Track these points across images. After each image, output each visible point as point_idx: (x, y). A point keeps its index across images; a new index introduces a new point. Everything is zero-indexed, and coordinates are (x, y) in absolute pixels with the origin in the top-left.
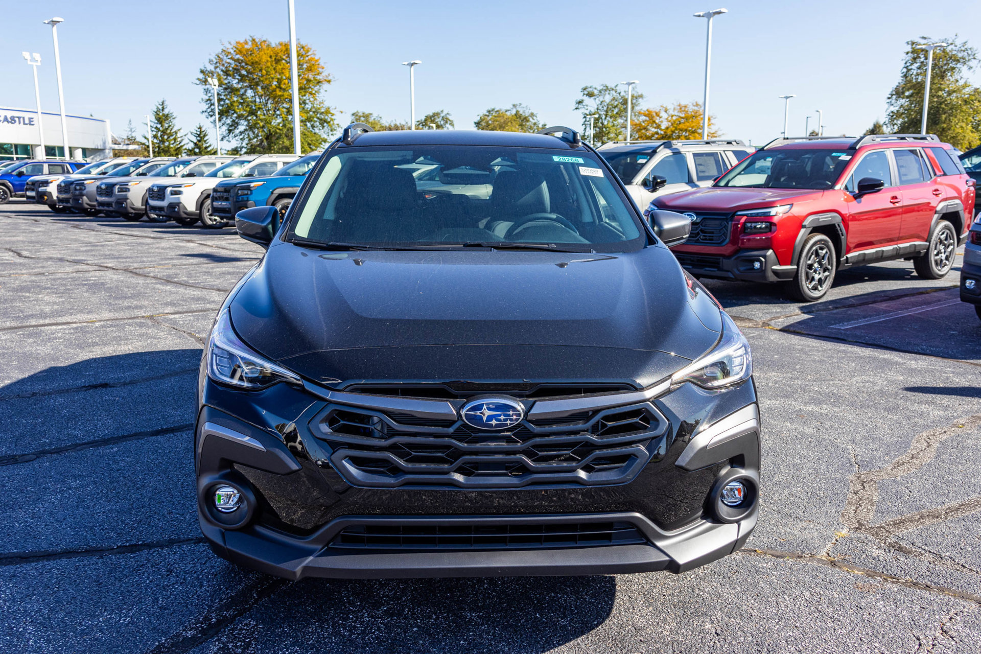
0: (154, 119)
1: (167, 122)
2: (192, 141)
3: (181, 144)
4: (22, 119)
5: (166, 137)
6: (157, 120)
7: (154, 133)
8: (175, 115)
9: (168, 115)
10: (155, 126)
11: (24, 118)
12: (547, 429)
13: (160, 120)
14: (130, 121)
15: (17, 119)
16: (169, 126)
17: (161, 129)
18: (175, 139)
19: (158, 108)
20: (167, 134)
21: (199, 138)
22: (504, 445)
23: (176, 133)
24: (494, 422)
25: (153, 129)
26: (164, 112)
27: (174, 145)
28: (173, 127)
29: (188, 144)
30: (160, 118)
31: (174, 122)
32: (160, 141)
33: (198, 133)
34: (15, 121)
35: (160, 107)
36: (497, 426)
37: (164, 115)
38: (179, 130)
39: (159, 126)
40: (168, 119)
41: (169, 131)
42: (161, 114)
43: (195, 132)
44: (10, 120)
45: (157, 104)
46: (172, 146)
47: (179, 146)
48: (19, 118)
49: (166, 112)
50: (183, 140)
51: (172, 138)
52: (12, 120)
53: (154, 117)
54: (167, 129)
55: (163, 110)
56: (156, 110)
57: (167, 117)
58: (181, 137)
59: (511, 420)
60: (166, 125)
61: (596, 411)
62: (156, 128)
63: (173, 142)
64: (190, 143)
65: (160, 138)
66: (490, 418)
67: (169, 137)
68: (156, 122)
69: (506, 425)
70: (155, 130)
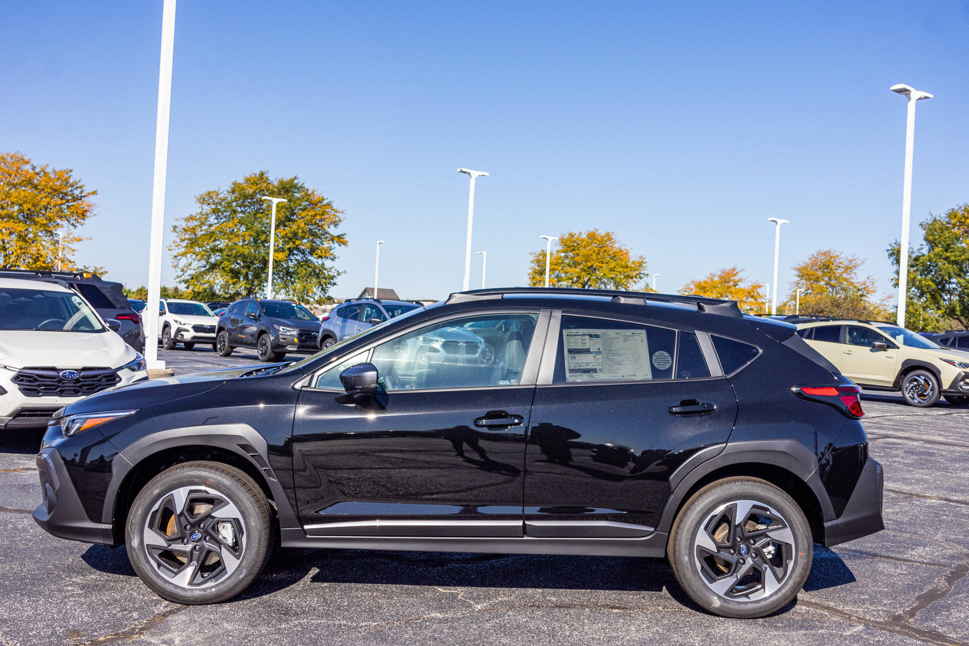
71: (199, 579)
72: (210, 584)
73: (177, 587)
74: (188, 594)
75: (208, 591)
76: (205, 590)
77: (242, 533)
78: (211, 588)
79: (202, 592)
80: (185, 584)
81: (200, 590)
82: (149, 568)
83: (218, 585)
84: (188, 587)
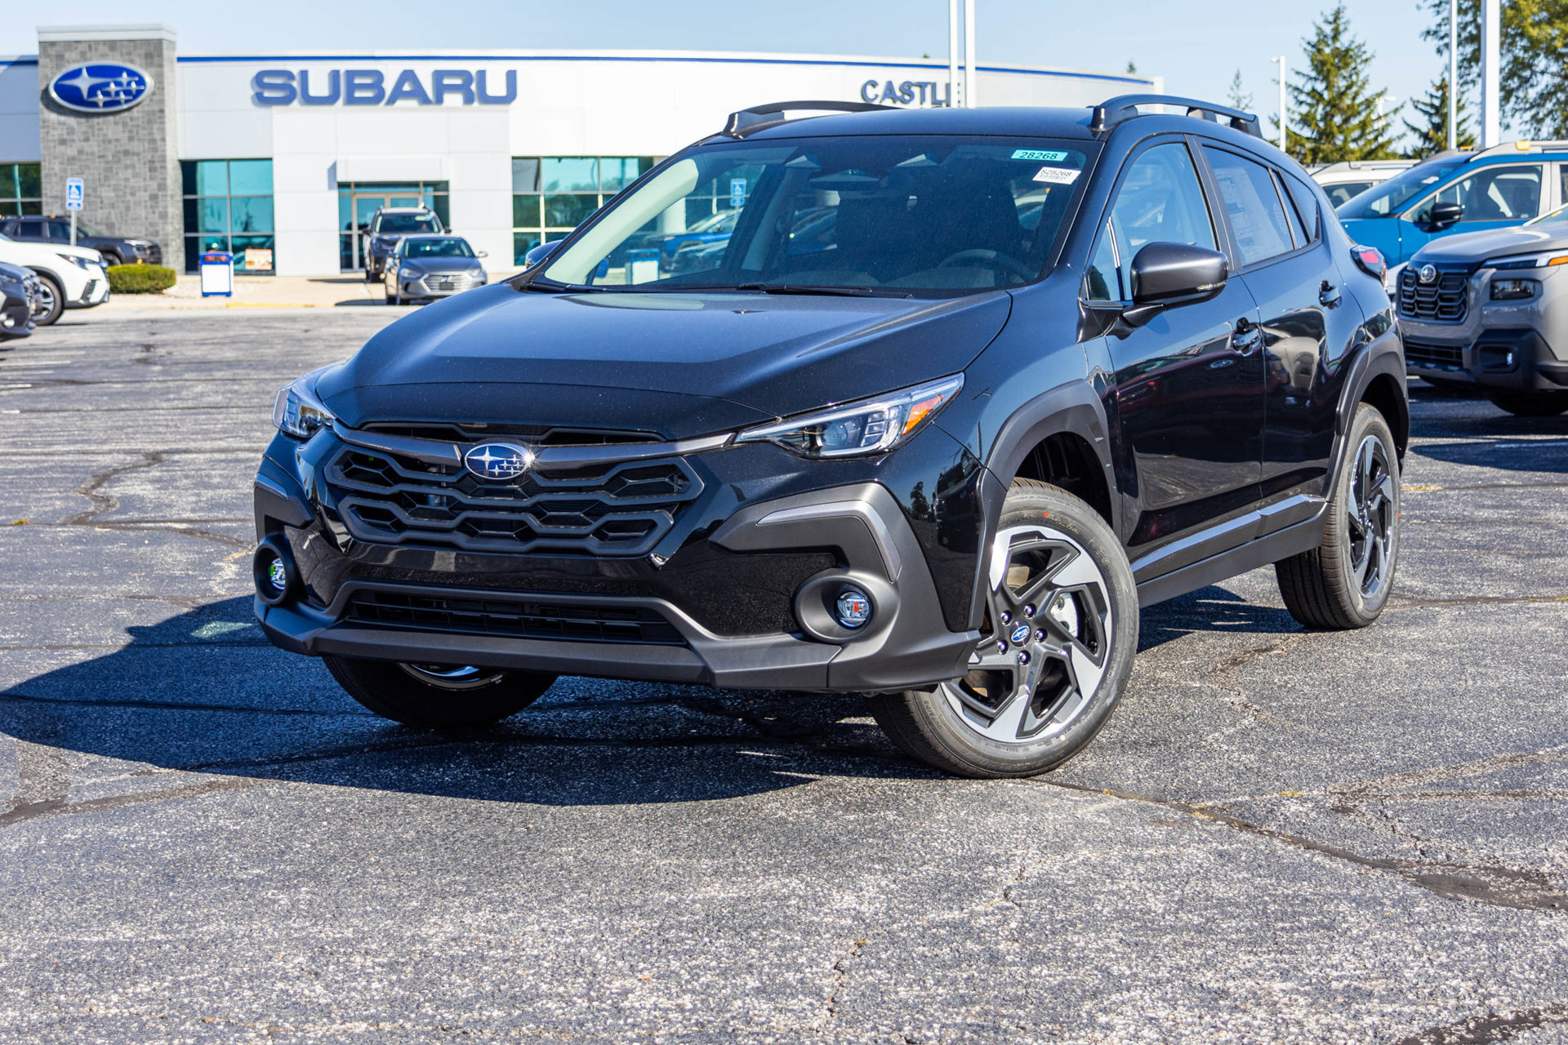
0: (1306, 67)
1: (1344, 73)
2: (1414, 129)
3: (1381, 140)
4: (928, 90)
5: (1338, 120)
6: (1315, 67)
7: (1304, 109)
8: (1369, 50)
9: (1347, 50)
10: (1308, 88)
11: (934, 86)
12: (556, 483)
13: (1323, 68)
14: (1238, 77)
15: (916, 90)
16: (1349, 87)
17: (1326, 95)
18: (1363, 126)
19: (1320, 31)
20: (1342, 111)
21: (1436, 120)
22: (509, 501)
23: (1369, 103)
24: (497, 470)
25: (1303, 97)
26: (1338, 45)
27: (1361, 143)
28: (1362, 87)
29: (1400, 138)
30: (1323, 63)
31: (1365, 71)
32: (1321, 134)
33: (1437, 102)
34: (911, 95)
35: (1328, 29)
36: (500, 474)
37: (1337, 53)
38: (1379, 95)
39: (1320, 86)
40: (1347, 65)
41: (1347, 101)
42: (1327, 50)
43: (1428, 100)
44: (899, 93)
45: (1320, 22)
46: (1352, 146)
47: (1373, 147)
48: (922, 86)
49: (1344, 41)
50: (1388, 125)
51: (1355, 121)
52: (904, 93)
53: (1308, 62)
54: (1342, 94)
55: (1335, 38)
56: (1314, 39)
57: (1344, 56)
58: (1386, 115)
59: (515, 468)
60: (1342, 84)
61: (612, 465)
62: (1314, 93)
63: (1356, 134)
64: (1410, 134)
65: (1321, 125)
66: (492, 464)
67: (1346, 121)
68: (1313, 74)
69: (509, 474)
70: (1309, 100)
71: (1033, 722)
72: (1053, 728)
73: (999, 744)
74: (1021, 754)
75: (1054, 742)
76: (1047, 741)
77: (1105, 610)
78: (1057, 736)
79: (1044, 747)
80: (1011, 738)
81: (1039, 743)
82: (949, 713)
83: (1068, 727)
84: (1014, 740)
